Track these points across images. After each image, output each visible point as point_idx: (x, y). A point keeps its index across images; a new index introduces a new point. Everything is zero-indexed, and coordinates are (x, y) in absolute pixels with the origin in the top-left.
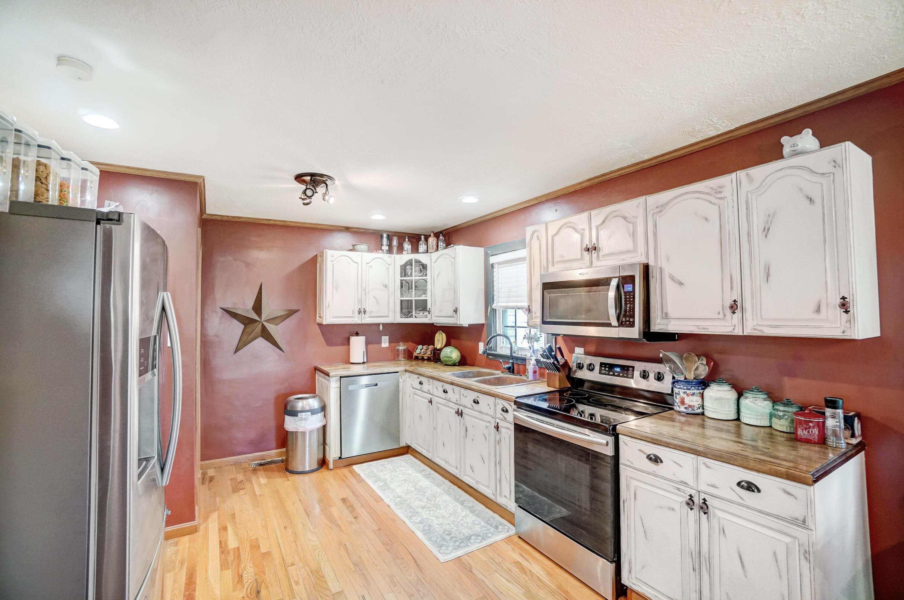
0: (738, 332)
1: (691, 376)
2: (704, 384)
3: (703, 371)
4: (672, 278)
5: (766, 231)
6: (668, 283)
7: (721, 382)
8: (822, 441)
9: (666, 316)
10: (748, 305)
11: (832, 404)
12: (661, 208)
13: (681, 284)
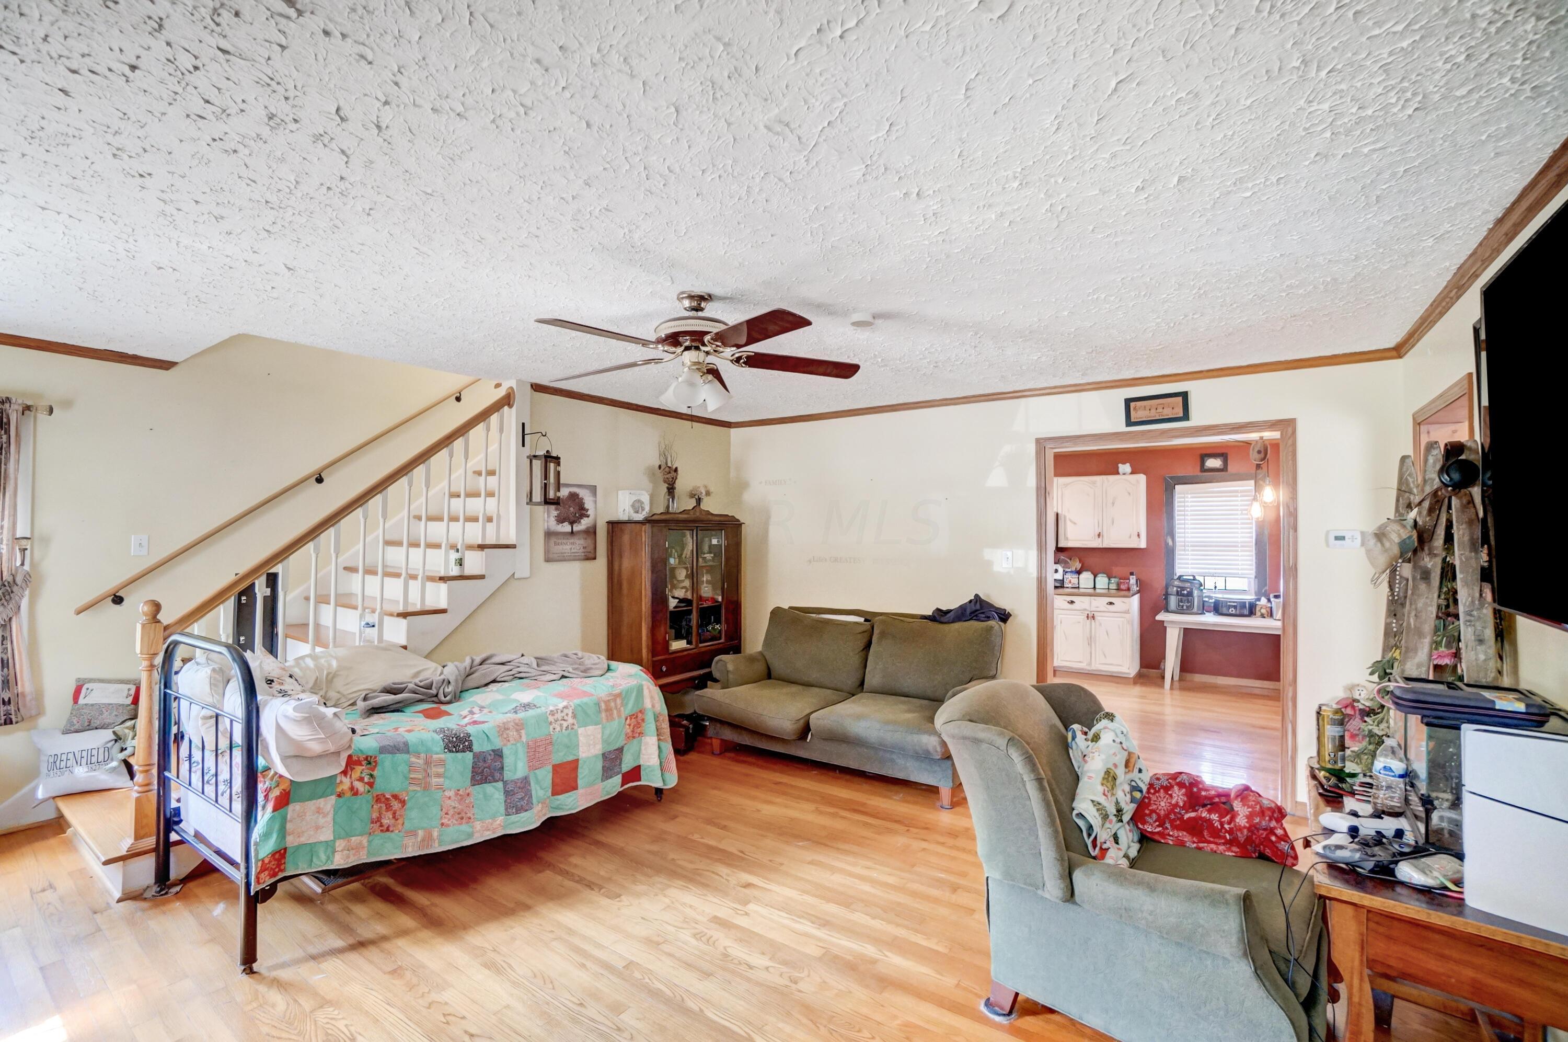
0: (1100, 546)
1: (1074, 569)
2: (1079, 572)
3: (1078, 565)
4: (1071, 521)
5: (1113, 504)
6: (1068, 523)
7: (1087, 570)
8: (1129, 589)
9: (1067, 539)
10: (1105, 534)
11: (1132, 574)
12: (1066, 485)
13: (1075, 523)
